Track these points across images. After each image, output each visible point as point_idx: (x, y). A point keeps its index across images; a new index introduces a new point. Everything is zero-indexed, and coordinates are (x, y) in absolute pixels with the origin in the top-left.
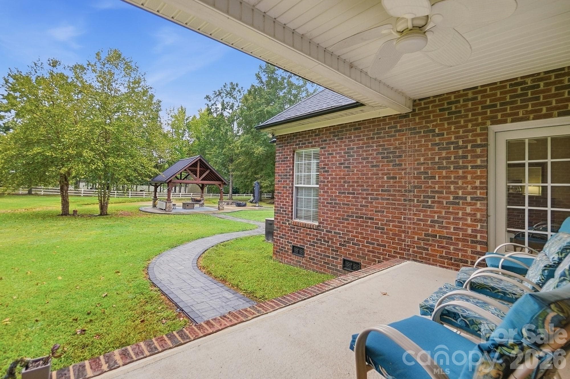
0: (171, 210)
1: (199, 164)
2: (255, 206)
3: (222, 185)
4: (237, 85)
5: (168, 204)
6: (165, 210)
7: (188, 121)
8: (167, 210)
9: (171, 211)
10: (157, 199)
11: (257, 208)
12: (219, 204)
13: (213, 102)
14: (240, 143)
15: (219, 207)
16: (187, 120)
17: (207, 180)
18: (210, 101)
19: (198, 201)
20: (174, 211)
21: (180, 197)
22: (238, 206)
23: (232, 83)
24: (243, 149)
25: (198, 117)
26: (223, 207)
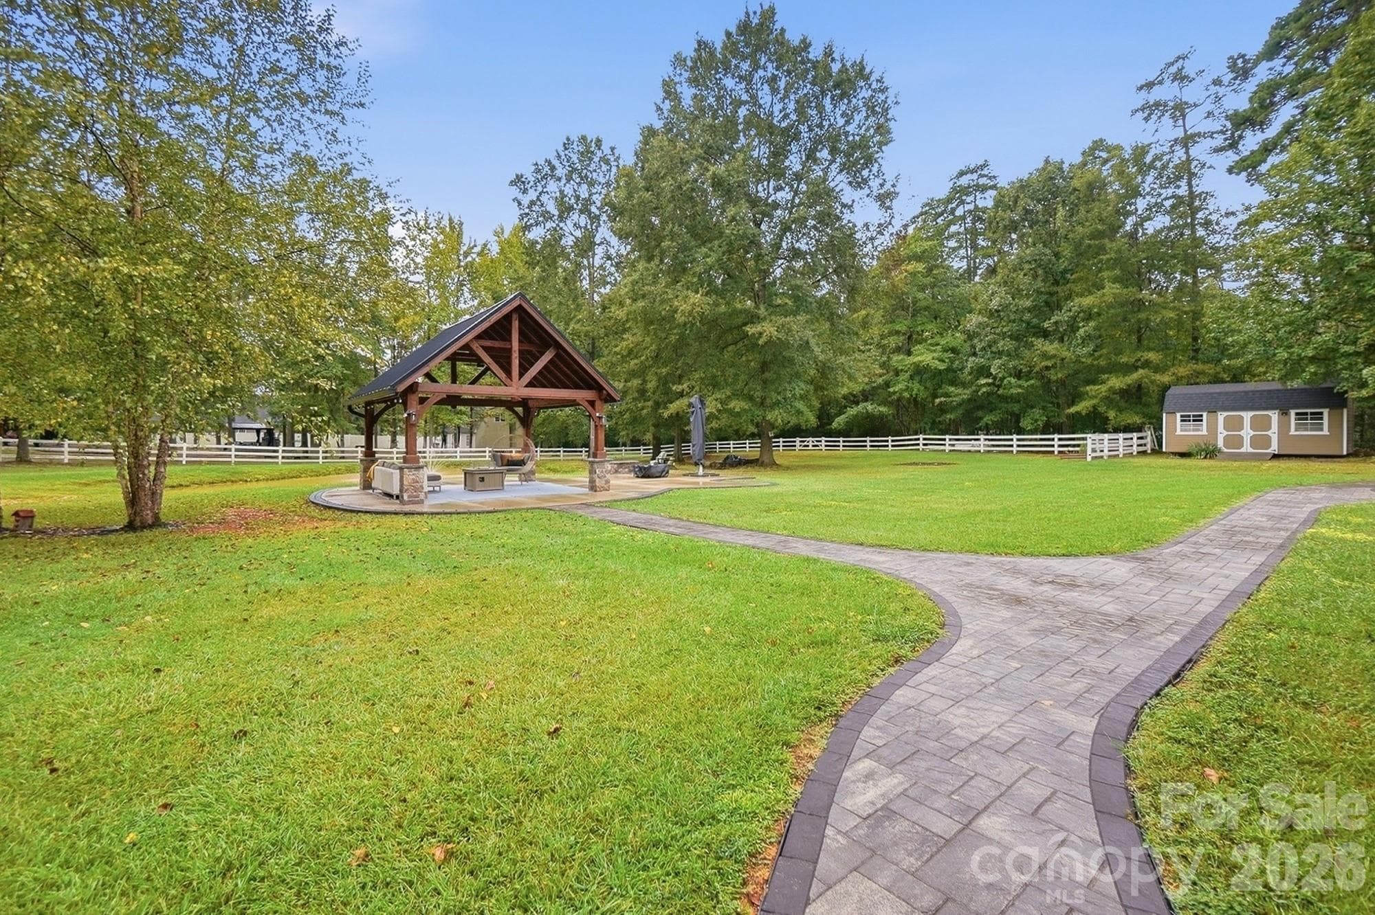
0: (422, 496)
1: (516, 324)
2: (697, 476)
3: (598, 403)
4: (599, 142)
5: (409, 476)
6: (397, 497)
7: (469, 259)
8: (405, 498)
9: (422, 502)
10: (373, 462)
11: (701, 480)
12: (592, 472)
13: (532, 195)
14: (629, 286)
15: (592, 481)
16: (466, 254)
17: (544, 386)
18: (525, 191)
19: (514, 464)
20: (430, 504)
21: (458, 459)
22: (643, 477)
23: (584, 138)
24: (641, 304)
25: (495, 249)
26: (607, 482)
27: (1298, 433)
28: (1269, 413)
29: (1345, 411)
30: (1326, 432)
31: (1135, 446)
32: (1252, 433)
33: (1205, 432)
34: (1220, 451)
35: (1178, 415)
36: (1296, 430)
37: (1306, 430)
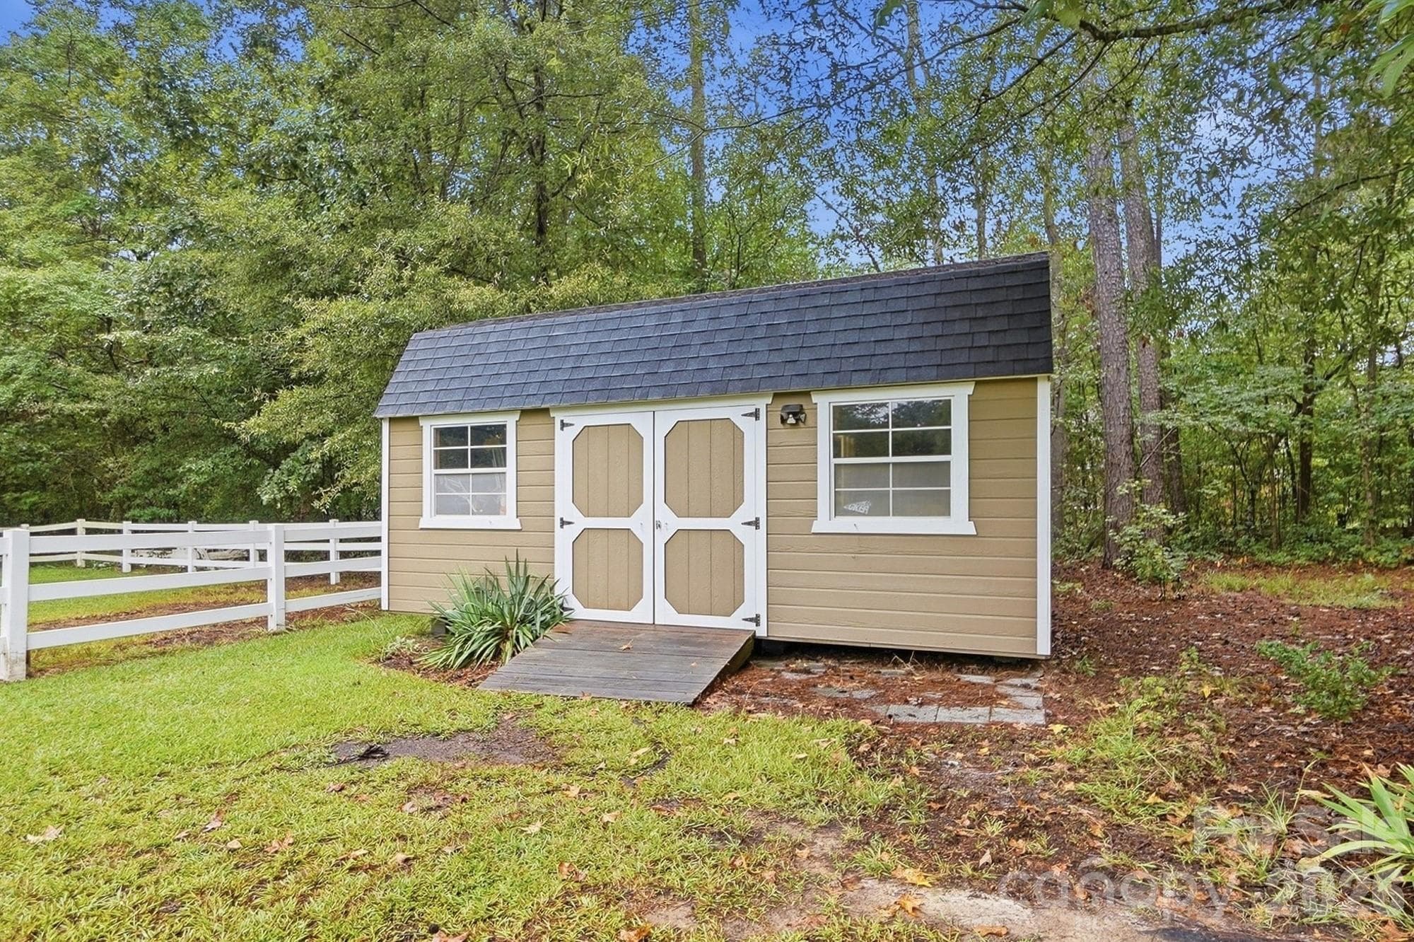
27: (846, 524)
28: (732, 410)
29: (1044, 391)
30: (958, 522)
31: (275, 590)
32: (672, 523)
33: (509, 520)
34: (556, 616)
35: (428, 428)
36: (839, 510)
37: (879, 509)
